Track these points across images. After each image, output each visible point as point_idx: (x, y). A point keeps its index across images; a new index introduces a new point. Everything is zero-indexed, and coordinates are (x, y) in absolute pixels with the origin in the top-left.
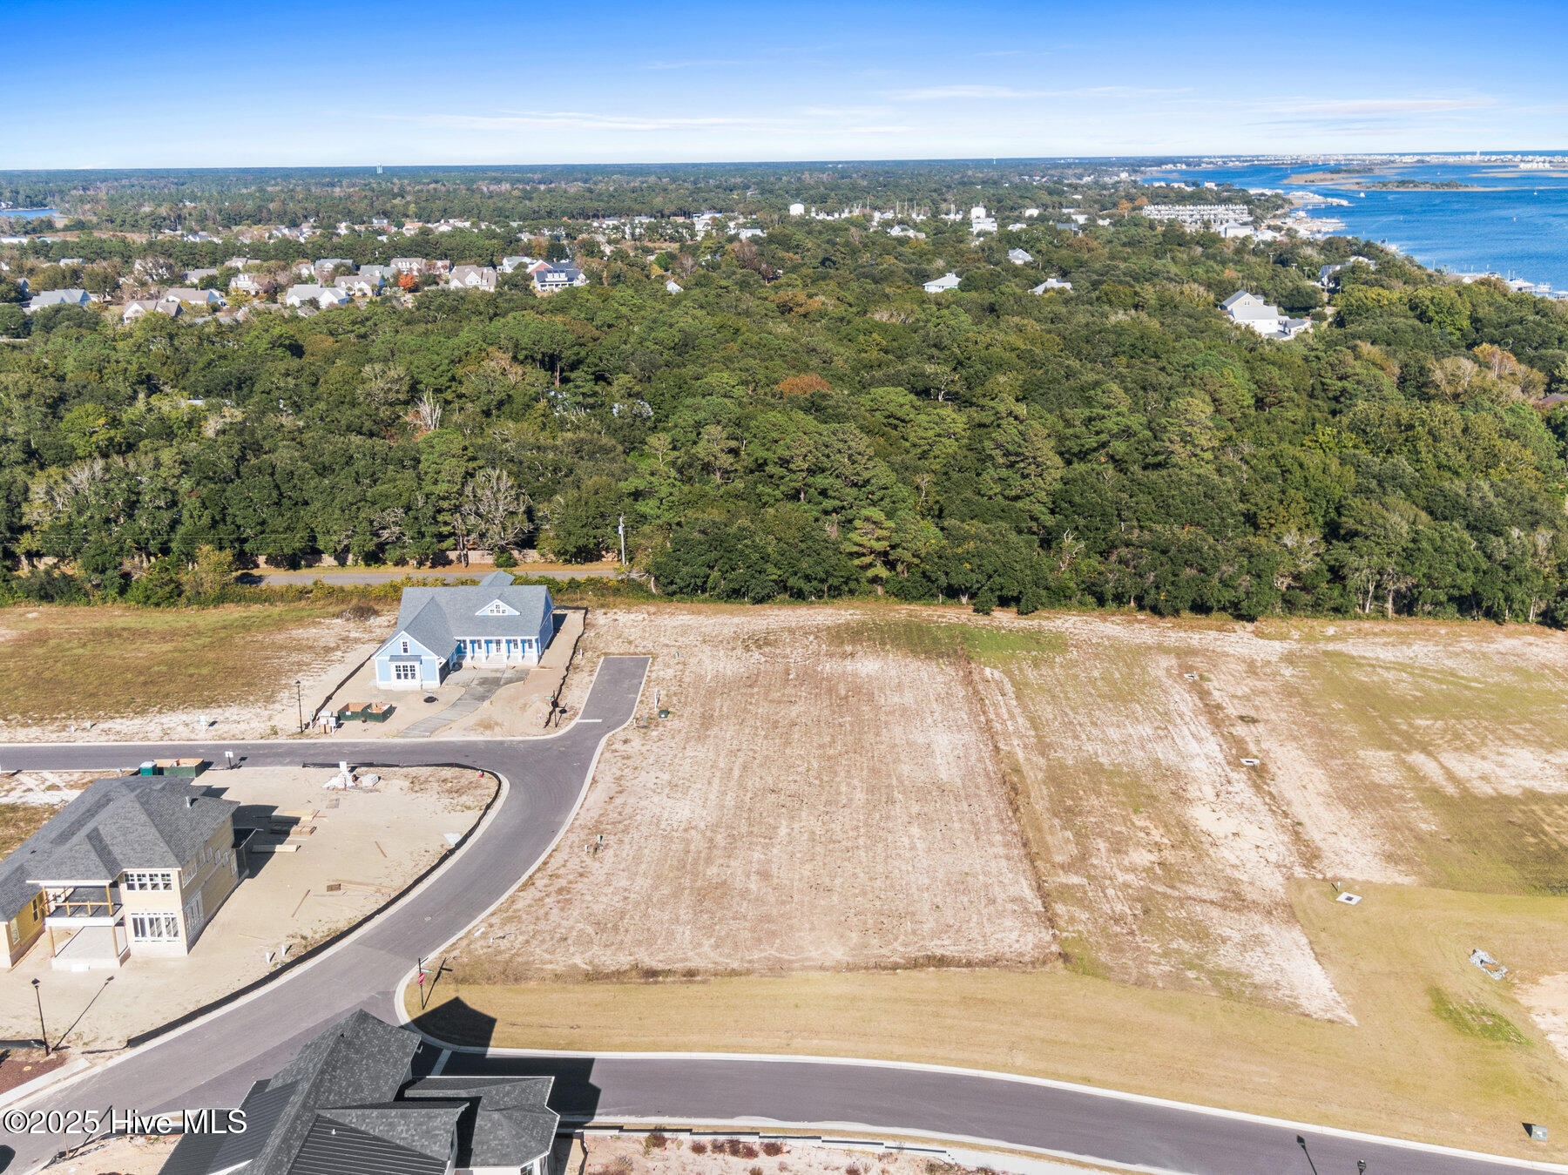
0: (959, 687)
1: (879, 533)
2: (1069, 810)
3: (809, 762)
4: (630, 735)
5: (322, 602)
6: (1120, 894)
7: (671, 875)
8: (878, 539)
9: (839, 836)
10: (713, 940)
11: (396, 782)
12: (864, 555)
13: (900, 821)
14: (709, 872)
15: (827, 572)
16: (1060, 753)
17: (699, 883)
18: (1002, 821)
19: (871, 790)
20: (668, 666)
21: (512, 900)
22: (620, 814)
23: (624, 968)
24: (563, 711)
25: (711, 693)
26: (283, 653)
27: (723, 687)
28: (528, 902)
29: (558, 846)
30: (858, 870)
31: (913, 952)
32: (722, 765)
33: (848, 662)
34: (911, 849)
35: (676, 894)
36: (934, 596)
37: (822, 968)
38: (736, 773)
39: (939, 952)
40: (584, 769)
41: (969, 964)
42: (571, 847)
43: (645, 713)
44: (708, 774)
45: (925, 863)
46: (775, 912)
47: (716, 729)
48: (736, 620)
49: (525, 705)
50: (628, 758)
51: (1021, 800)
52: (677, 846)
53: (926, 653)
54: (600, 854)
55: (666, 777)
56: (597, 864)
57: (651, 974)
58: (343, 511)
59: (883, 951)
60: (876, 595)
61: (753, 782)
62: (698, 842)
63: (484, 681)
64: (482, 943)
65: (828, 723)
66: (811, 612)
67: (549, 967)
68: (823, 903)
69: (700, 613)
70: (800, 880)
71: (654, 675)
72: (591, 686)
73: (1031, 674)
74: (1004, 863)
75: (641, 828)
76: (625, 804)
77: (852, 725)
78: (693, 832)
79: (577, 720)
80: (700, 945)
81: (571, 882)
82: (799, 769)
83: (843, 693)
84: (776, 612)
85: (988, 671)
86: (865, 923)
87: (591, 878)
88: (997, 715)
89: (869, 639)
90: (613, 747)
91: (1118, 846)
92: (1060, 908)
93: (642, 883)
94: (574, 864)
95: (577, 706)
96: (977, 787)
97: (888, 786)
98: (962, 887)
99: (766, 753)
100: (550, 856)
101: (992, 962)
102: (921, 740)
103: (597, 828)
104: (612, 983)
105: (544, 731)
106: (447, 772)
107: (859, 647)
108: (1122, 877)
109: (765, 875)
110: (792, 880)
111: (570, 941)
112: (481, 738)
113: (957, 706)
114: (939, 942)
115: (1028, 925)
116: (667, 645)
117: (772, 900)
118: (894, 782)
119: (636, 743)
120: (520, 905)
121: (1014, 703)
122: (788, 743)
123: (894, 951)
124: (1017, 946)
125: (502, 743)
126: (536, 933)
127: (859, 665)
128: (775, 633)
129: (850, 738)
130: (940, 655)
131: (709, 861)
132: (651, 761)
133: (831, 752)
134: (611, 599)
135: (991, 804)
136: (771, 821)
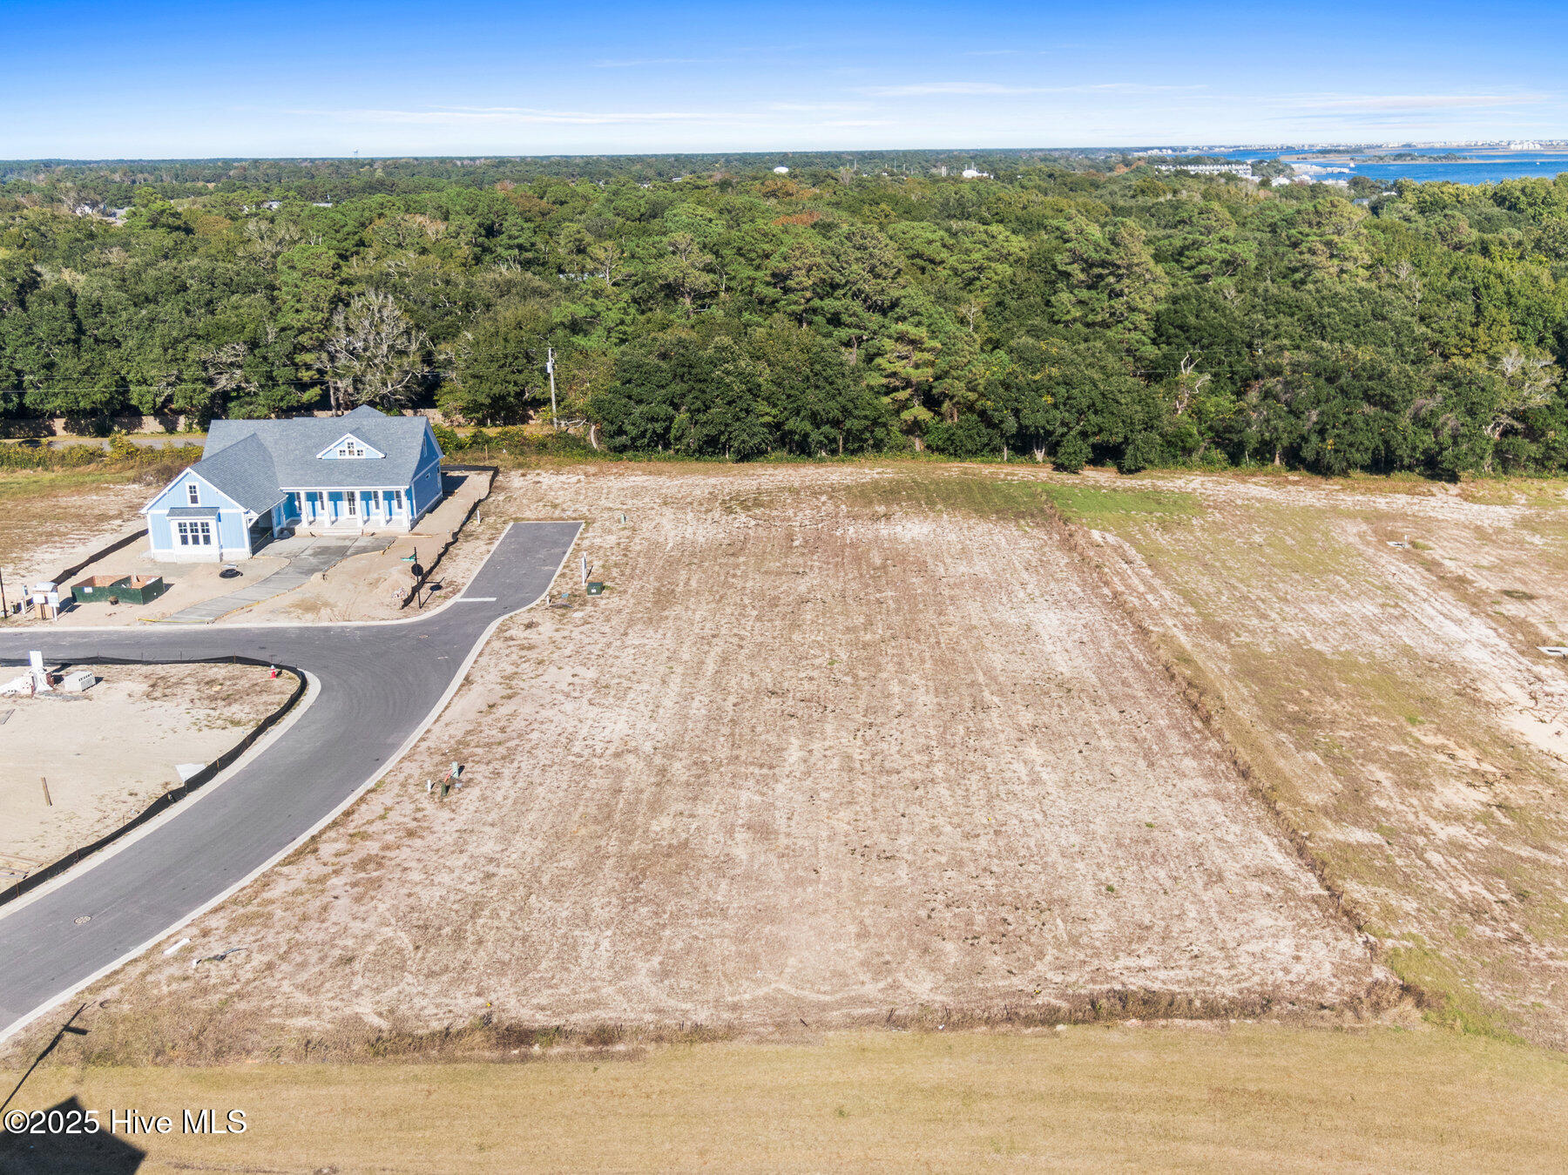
0: (1058, 553)
1: (917, 356)
2: (1296, 719)
3: (832, 651)
4: (537, 617)
5: (119, 465)
6: (1454, 861)
7: (583, 831)
8: (917, 366)
9: (896, 761)
10: (656, 960)
11: (127, 684)
12: (896, 389)
13: (1002, 737)
14: (655, 827)
15: (844, 410)
16: (1245, 638)
17: (635, 847)
18: (1186, 735)
19: (943, 690)
20: (610, 532)
21: (266, 882)
22: (503, 730)
23: (460, 1024)
24: (437, 587)
25: (672, 564)
26: (35, 523)
27: (692, 556)
28: (296, 883)
29: (380, 784)
30: (940, 821)
31: (1082, 983)
32: (686, 657)
33: (882, 525)
34: (1034, 783)
35: (587, 870)
36: (996, 450)
37: (891, 1021)
38: (710, 667)
39: (1136, 983)
40: (457, 664)
41: (1211, 1011)
42: (403, 785)
43: (566, 589)
44: (662, 669)
45: (1065, 807)
46: (784, 901)
47: (678, 609)
48: (712, 481)
49: (378, 580)
50: (531, 648)
51: (1209, 703)
52: (600, 782)
53: (997, 512)
54: (453, 796)
55: (591, 674)
56: (445, 814)
57: (517, 1037)
58: (166, 350)
59: (1017, 982)
60: (913, 451)
61: (739, 681)
62: (637, 774)
63: (323, 551)
64: (174, 970)
65: (857, 599)
66: (821, 471)
67: (301, 1022)
68: (878, 881)
69: (660, 474)
70: (831, 839)
71: (586, 543)
72: (487, 557)
73: (1163, 539)
74: (1214, 806)
75: (537, 752)
76: (514, 714)
77: (897, 601)
78: (630, 758)
79: (458, 598)
80: (629, 970)
81: (387, 847)
82: (817, 662)
83: (878, 562)
84: (770, 471)
85: (1096, 535)
86: (970, 923)
87: (430, 839)
88: (1128, 586)
89: (909, 498)
90: (507, 634)
91: (1412, 777)
92: (1354, 890)
93: (525, 848)
94: (402, 815)
95: (460, 581)
96: (1124, 683)
97: (972, 684)
98: (1148, 852)
99: (760, 639)
100: (362, 800)
101: (1261, 1005)
102: (1013, 619)
103: (459, 755)
104: (428, 1059)
105: (400, 613)
106: (220, 671)
107: (896, 508)
108: (1444, 832)
109: (762, 831)
110: (815, 840)
111: (357, 966)
112: (296, 624)
113: (1059, 576)
114: (1132, 962)
115: (1305, 923)
116: (610, 509)
117: (778, 877)
118: (981, 679)
119: (547, 628)
120: (279, 890)
121: (1149, 572)
122: (795, 626)
123: (1041, 981)
124: (1298, 968)
125: (326, 630)
126: (293, 946)
127: (899, 528)
128: (769, 493)
129: (897, 620)
130: (1020, 515)
131: (656, 807)
132: (567, 652)
133: (868, 637)
134: (534, 458)
135: (1161, 712)
136: (772, 738)
